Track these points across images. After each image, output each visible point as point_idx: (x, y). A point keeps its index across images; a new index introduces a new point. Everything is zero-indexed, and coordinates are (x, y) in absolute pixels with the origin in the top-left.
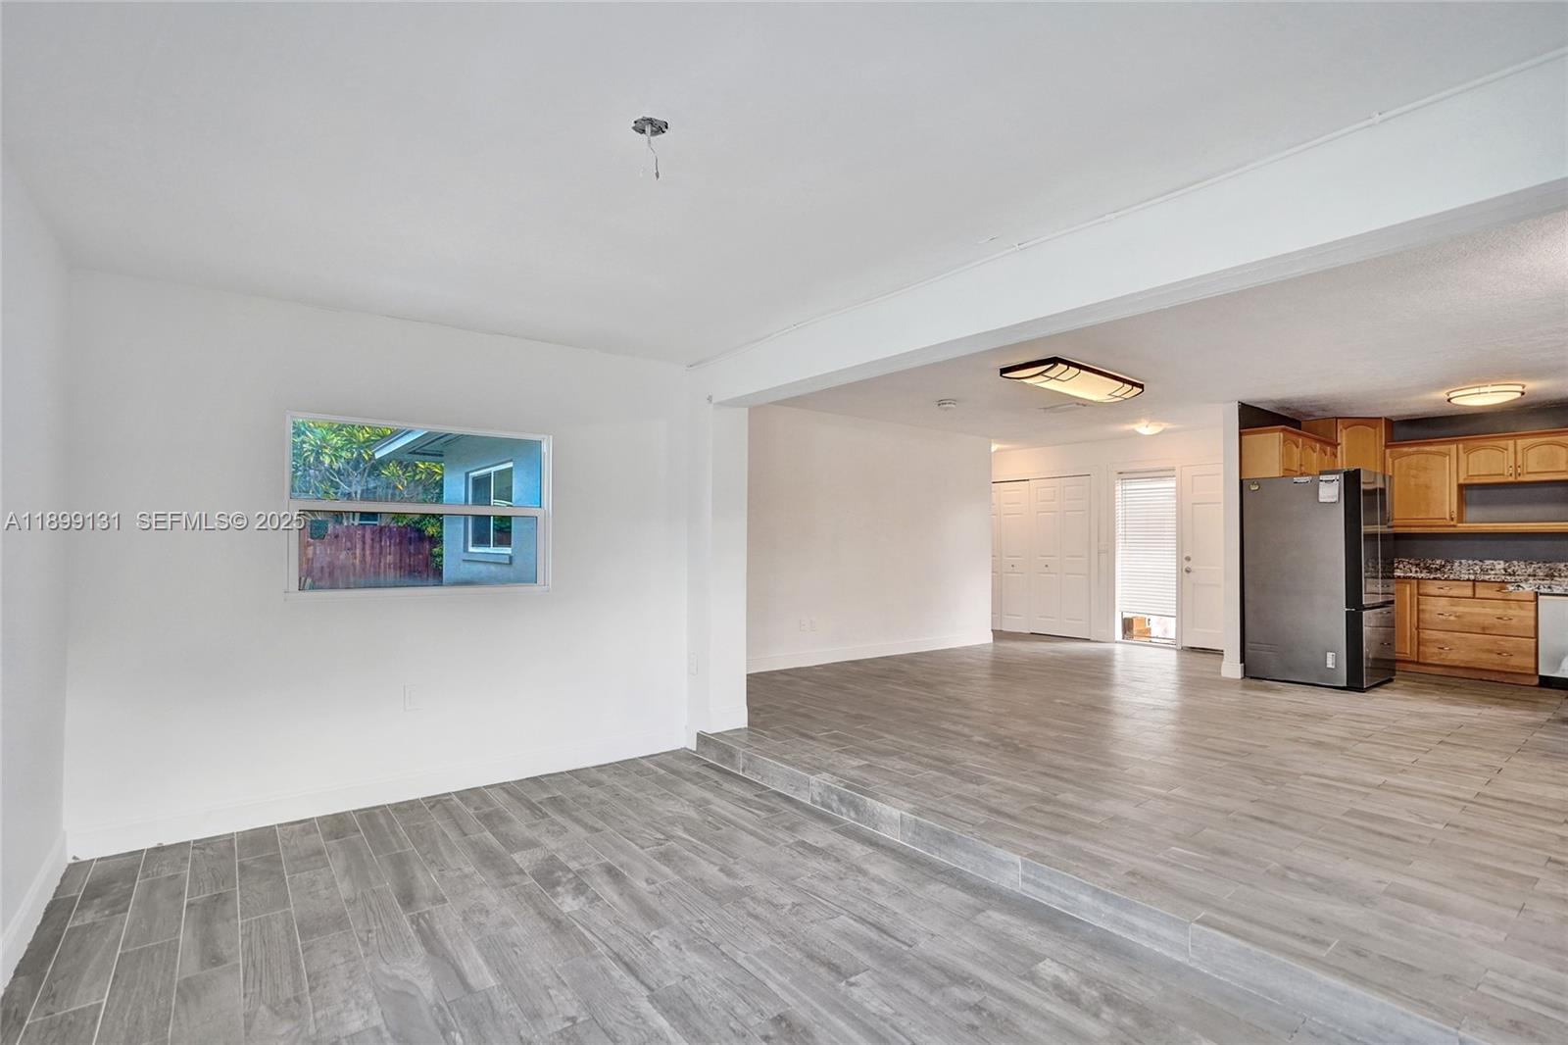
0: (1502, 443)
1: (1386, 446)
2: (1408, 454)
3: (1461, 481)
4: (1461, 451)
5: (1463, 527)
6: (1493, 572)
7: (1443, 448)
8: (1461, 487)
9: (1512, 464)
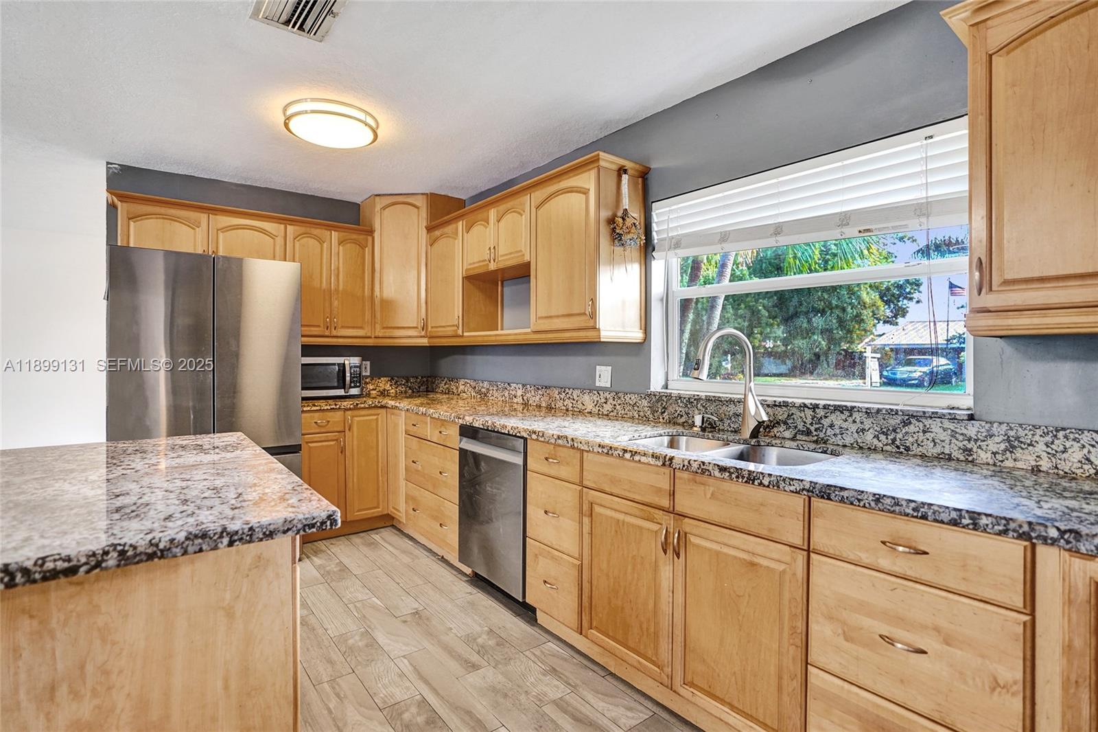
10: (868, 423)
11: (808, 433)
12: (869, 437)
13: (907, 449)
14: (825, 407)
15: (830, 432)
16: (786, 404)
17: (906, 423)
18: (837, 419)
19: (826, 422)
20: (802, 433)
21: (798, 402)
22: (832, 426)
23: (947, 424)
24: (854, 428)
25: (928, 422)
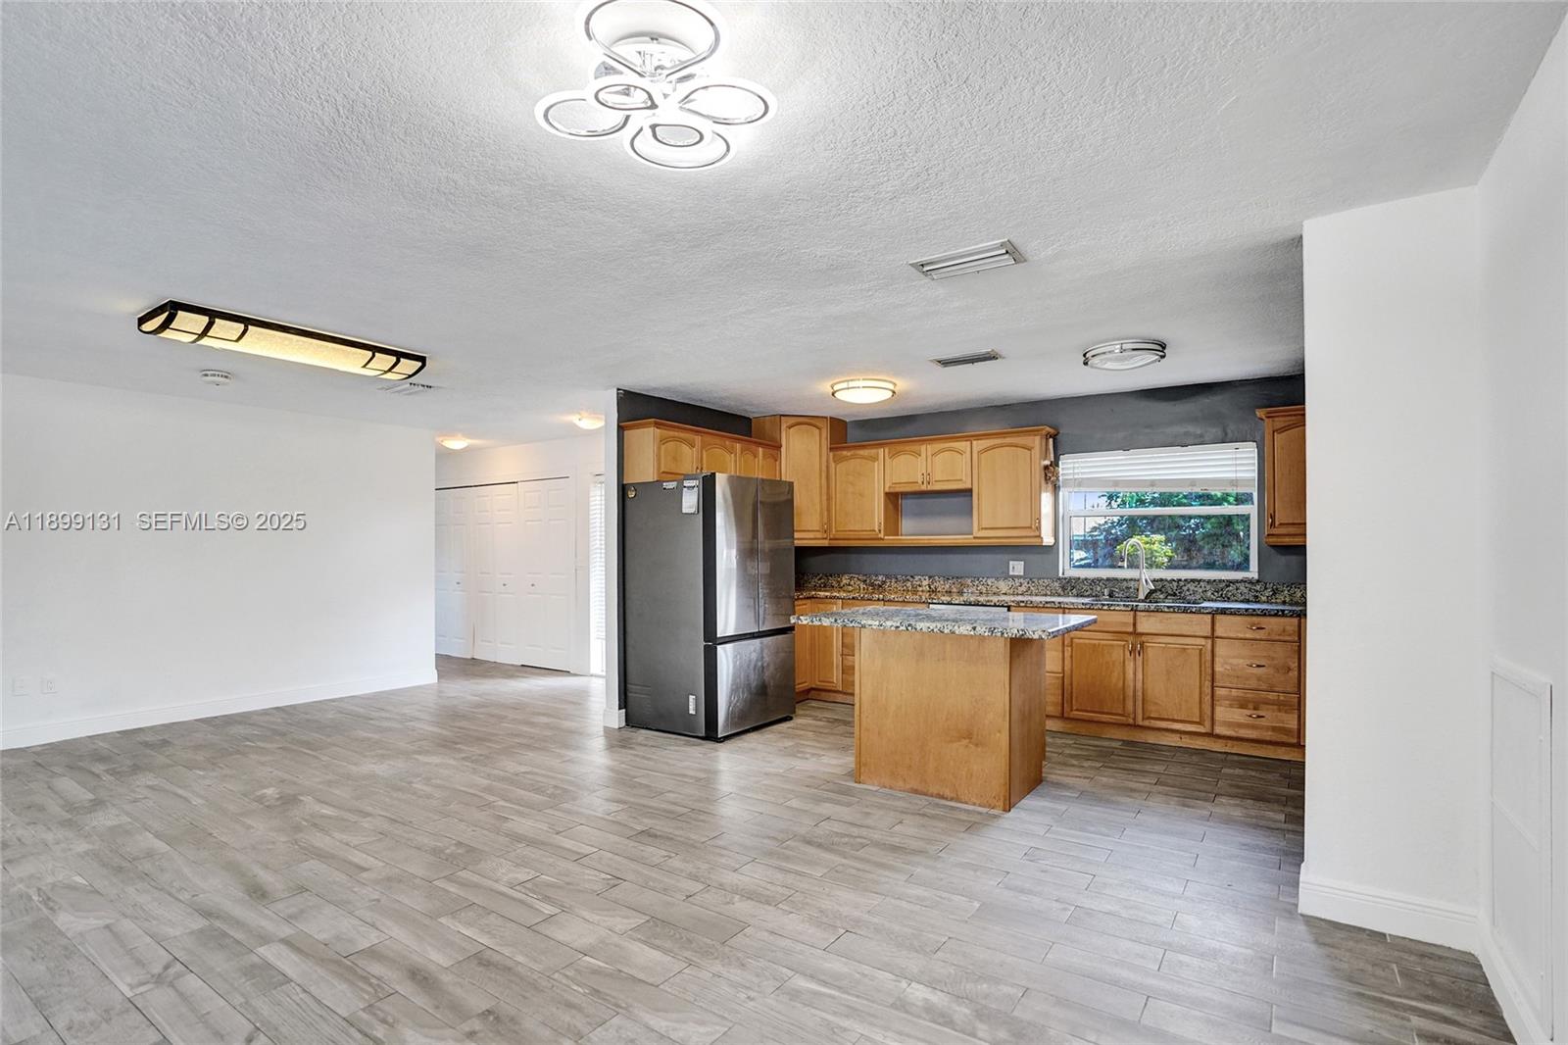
0: (915, 447)
1: (831, 449)
2: (847, 459)
3: (887, 490)
4: (887, 455)
5: (890, 540)
6: (921, 589)
7: (873, 452)
8: (888, 495)
9: (924, 471)
10: (1208, 587)
11: (1175, 595)
12: (1209, 594)
13: (1229, 598)
14: (1186, 580)
15: (1188, 593)
16: (1162, 580)
17: (1228, 586)
18: (1191, 586)
19: (1185, 588)
20: (1171, 595)
21: (1169, 579)
22: (1188, 590)
23: (1247, 585)
24: (1201, 590)
25: (1238, 585)
